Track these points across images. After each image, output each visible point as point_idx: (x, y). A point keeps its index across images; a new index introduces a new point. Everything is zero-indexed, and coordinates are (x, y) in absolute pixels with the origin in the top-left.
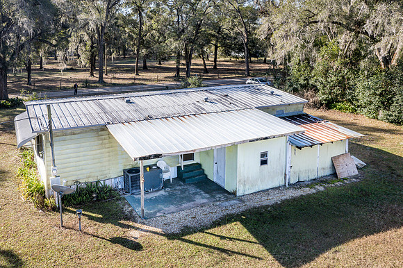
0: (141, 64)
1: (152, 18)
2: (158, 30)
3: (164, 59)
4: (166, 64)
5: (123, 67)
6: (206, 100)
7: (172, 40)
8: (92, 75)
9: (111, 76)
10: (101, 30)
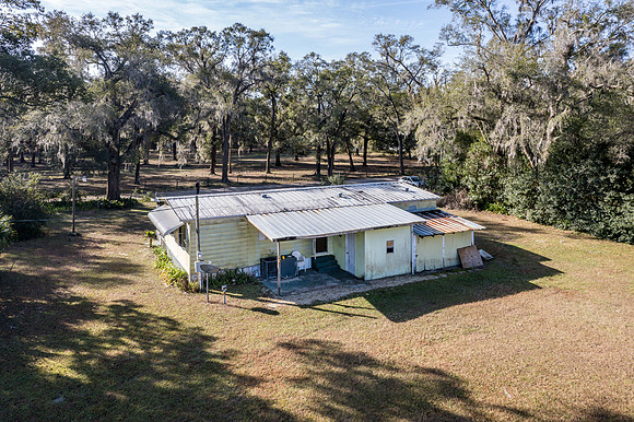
0: (273, 160)
1: (287, 105)
2: (295, 119)
3: (302, 154)
4: (304, 160)
5: (250, 163)
6: (340, 195)
7: (311, 131)
8: (213, 172)
9: (236, 174)
10: (227, 120)
